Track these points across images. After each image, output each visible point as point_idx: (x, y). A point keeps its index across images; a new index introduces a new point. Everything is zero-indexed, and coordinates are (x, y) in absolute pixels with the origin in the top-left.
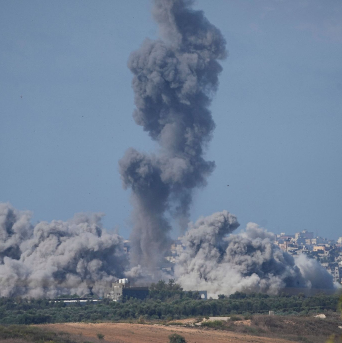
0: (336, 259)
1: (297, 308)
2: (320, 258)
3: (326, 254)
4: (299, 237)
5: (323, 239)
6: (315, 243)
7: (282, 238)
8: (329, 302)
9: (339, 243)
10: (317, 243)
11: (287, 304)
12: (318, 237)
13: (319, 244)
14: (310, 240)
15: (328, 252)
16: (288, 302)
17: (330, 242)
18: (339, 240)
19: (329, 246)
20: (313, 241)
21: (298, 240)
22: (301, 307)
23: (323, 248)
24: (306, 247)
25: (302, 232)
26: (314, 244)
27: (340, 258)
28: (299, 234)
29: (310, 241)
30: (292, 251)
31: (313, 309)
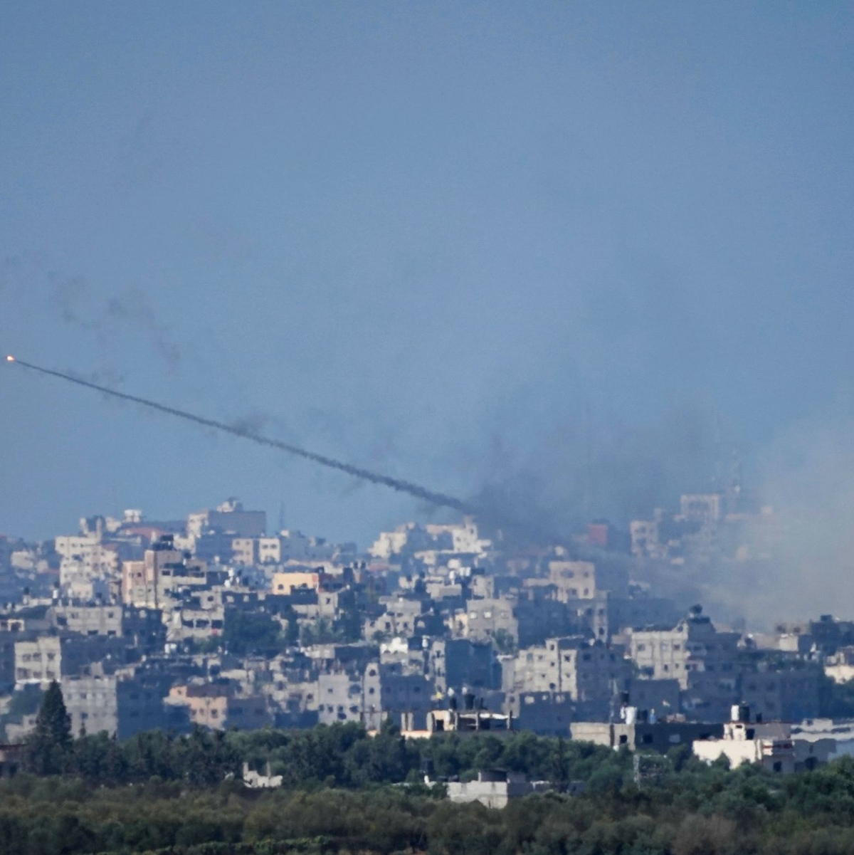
0: (368, 630)
1: (220, 844)
2: (299, 621)
3: (328, 605)
4: (203, 528)
5: (309, 542)
6: (276, 554)
7: (128, 533)
8: (361, 816)
9: (378, 557)
10: (285, 557)
11: (177, 826)
12: (285, 533)
13: (293, 562)
14: (251, 541)
15: (334, 597)
16: (182, 819)
17: (337, 553)
18: (376, 544)
19: (340, 571)
20: (266, 547)
21: (199, 543)
22: (237, 839)
23: (314, 580)
24: (239, 573)
25: (219, 509)
26: (272, 562)
27: (388, 625)
28: (205, 516)
29: (250, 548)
30: (180, 590)
31: (291, 847)
